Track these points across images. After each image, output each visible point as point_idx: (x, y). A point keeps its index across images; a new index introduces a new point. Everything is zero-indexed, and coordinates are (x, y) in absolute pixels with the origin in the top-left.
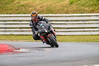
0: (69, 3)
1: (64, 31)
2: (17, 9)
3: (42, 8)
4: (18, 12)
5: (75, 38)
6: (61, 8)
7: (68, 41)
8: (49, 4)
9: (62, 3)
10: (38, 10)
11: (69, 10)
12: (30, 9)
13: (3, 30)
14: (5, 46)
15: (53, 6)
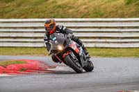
0: (125, 3)
1: (118, 43)
2: (52, 11)
3: (86, 10)
4: (53, 15)
5: (133, 52)
6: (114, 10)
7: (124, 56)
8: (96, 4)
9: (115, 3)
10: (81, 13)
11: (125, 13)
12: (71, 11)
13: (32, 40)
14: (34, 63)
15: (103, 7)
